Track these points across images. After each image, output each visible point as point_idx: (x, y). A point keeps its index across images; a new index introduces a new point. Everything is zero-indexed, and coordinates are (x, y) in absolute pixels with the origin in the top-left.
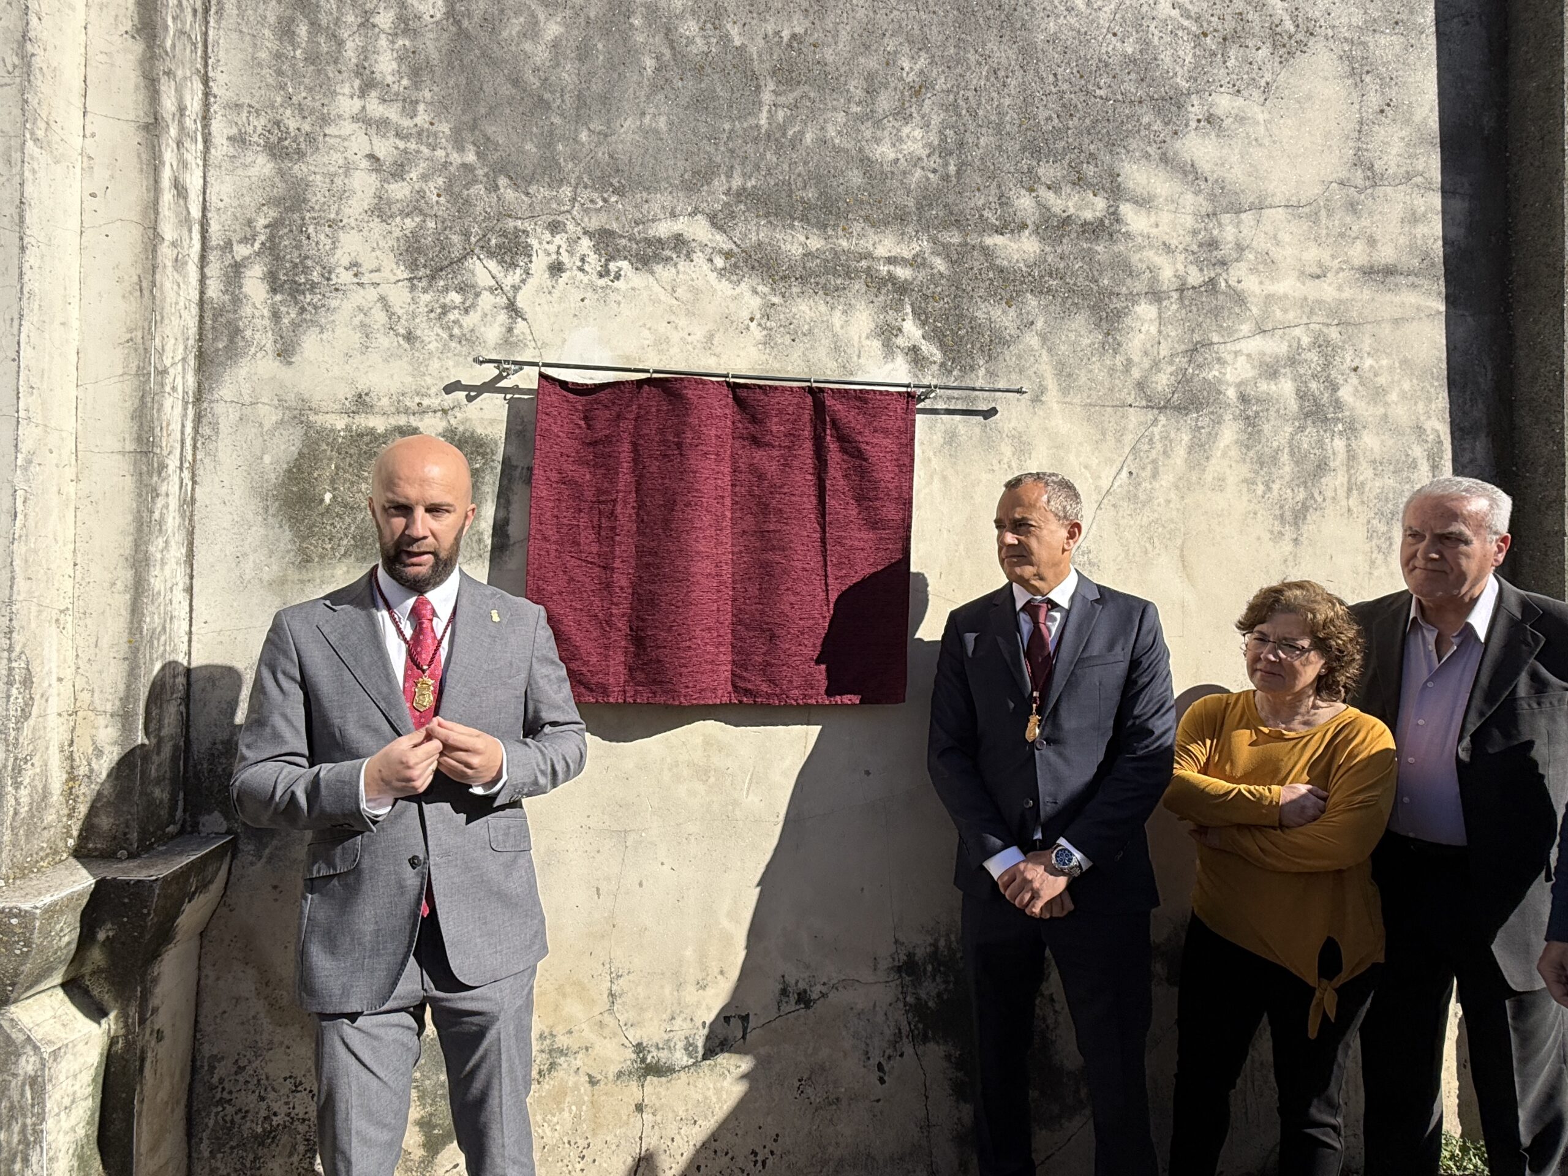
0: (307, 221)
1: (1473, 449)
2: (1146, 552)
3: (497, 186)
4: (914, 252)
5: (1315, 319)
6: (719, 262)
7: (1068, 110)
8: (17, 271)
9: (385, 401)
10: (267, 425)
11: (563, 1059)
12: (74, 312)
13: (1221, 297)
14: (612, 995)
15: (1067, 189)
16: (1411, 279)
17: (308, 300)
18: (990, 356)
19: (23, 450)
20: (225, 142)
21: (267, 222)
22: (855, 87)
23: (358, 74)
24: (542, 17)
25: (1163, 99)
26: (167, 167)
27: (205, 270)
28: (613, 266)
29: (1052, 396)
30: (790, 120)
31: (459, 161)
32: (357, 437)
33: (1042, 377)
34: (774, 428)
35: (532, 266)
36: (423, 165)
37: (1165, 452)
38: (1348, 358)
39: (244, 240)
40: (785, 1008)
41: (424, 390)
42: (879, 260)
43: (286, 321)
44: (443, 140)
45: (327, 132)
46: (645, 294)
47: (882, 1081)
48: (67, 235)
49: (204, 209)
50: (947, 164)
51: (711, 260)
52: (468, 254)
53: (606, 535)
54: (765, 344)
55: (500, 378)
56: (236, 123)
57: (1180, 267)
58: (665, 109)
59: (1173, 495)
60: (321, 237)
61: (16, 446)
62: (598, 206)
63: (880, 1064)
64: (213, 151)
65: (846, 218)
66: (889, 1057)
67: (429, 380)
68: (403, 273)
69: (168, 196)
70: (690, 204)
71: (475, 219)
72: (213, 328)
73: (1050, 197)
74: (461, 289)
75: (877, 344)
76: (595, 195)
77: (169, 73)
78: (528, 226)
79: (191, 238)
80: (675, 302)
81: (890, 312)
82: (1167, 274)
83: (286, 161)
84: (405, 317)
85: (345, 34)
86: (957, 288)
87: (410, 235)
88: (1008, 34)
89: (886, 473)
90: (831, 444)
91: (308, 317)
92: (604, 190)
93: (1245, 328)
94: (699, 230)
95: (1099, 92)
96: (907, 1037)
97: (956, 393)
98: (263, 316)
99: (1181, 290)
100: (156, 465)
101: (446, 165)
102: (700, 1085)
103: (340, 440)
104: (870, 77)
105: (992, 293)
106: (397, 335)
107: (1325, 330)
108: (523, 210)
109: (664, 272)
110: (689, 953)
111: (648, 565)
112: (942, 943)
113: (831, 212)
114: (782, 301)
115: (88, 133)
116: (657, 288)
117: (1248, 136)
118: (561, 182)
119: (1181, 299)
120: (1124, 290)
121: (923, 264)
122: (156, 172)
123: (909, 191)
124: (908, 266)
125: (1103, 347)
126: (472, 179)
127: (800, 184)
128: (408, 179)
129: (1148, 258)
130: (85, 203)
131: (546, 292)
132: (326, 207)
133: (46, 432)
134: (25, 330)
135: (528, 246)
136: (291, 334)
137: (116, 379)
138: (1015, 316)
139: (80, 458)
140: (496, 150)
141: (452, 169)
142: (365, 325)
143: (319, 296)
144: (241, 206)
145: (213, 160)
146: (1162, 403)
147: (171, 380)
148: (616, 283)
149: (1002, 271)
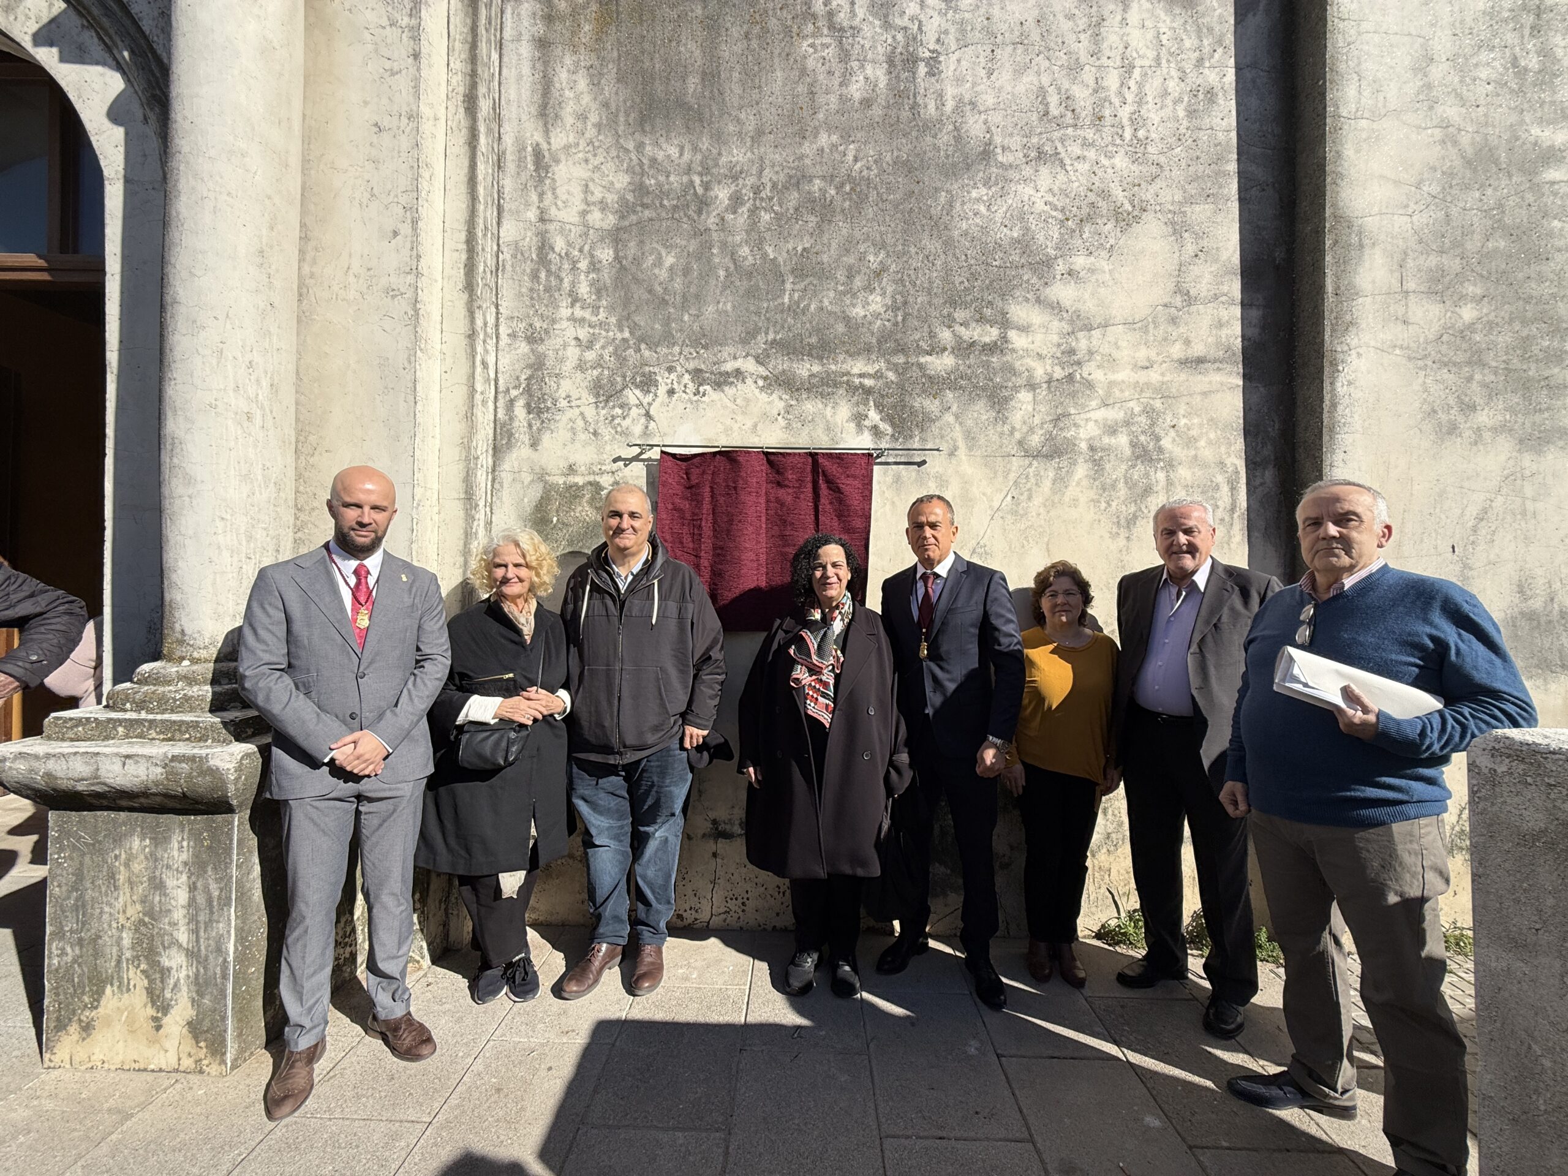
0: (545, 375)
1: (1263, 475)
2: (1023, 547)
3: (640, 349)
4: (875, 369)
5: (1144, 395)
6: (761, 383)
7: (974, 276)
8: (413, 413)
10: (526, 483)
12: (437, 430)
13: (1077, 385)
15: (974, 324)
16: (1217, 365)
17: (545, 417)
18: (922, 429)
19: (416, 499)
20: (506, 337)
21: (526, 377)
22: (841, 275)
23: (570, 295)
24: (664, 254)
25: (1038, 263)
26: (479, 355)
27: (498, 404)
28: (701, 389)
29: (962, 452)
30: (801, 298)
31: (621, 337)
32: (569, 487)
33: (955, 441)
34: (790, 477)
35: (659, 392)
36: (602, 341)
37: (1037, 484)
38: (1169, 419)
39: (515, 387)
41: (602, 462)
42: (854, 375)
43: (535, 428)
44: (613, 327)
45: (555, 327)
46: (719, 405)
48: (435, 394)
49: (496, 372)
50: (896, 316)
51: (756, 382)
52: (625, 387)
53: (697, 538)
54: (786, 428)
55: (641, 453)
56: (511, 327)
57: (1049, 367)
58: (730, 298)
59: (1042, 510)
60: (551, 382)
61: (414, 497)
62: (694, 356)
64: (500, 343)
65: (835, 352)
67: (605, 456)
68: (592, 399)
69: (479, 369)
70: (744, 351)
71: (628, 368)
72: (500, 433)
73: (961, 331)
74: (621, 406)
75: (852, 425)
76: (692, 350)
77: (479, 307)
78: (656, 370)
79: (490, 389)
80: (736, 407)
81: (861, 406)
82: (1040, 372)
83: (535, 345)
84: (593, 423)
85: (563, 275)
86: (902, 389)
87: (596, 379)
88: (935, 233)
89: (855, 501)
90: (822, 485)
91: (546, 425)
92: (697, 347)
93: (1094, 404)
94: (749, 365)
95: (994, 263)
97: (900, 452)
98: (524, 426)
99: (1049, 382)
100: (474, 505)
101: (614, 340)
103: (561, 490)
104: (850, 268)
105: (924, 391)
106: (589, 433)
107: (1151, 402)
108: (654, 361)
109: (730, 391)
111: (719, 555)
113: (826, 349)
114: (796, 403)
115: (443, 341)
116: (726, 400)
117: (1097, 280)
118: (674, 344)
119: (1049, 388)
120: (1010, 384)
121: (881, 377)
122: (474, 357)
123: (873, 334)
124: (872, 378)
125: (996, 420)
126: (627, 347)
127: (807, 335)
128: (595, 349)
129: (1027, 363)
130: (442, 377)
131: (666, 405)
132: (554, 367)
133: (426, 490)
134: (416, 442)
135: (656, 381)
136: (537, 435)
137: (456, 463)
138: (938, 404)
139: (440, 502)
140: (640, 329)
141: (617, 342)
142: (573, 428)
143: (551, 414)
144: (513, 370)
145: (500, 347)
146: (1035, 453)
147: (481, 462)
148: (703, 398)
149: (931, 377)
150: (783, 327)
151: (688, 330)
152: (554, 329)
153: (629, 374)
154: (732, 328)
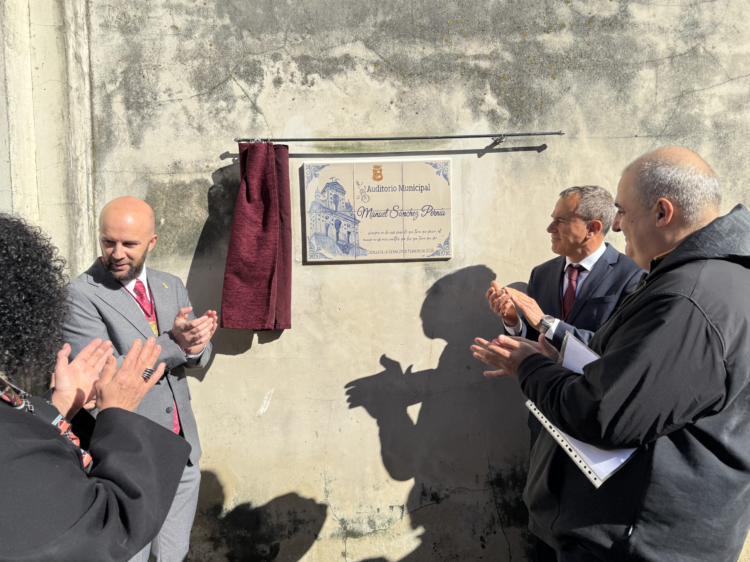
0: (143, 68)
3: (242, 36)
4: (491, 50)
6: (371, 69)
8: (5, 116)
10: (129, 182)
11: (301, 526)
12: (32, 132)
13: (700, 59)
14: (326, 491)
17: (146, 112)
18: (541, 112)
19: (15, 208)
20: (98, 28)
21: (122, 70)
26: (71, 48)
27: (94, 100)
28: (310, 77)
29: (583, 135)
31: (221, 24)
32: (176, 187)
33: (575, 123)
35: (264, 81)
36: (201, 28)
39: (112, 82)
40: (425, 503)
41: (209, 158)
42: (469, 57)
43: (135, 124)
44: (212, 13)
45: (150, 16)
46: (329, 93)
47: (483, 546)
48: (27, 93)
49: (90, 66)
51: (366, 68)
52: (228, 78)
54: (400, 117)
56: (103, 16)
57: (671, 42)
60: (149, 75)
61: (12, 206)
62: (300, 42)
63: (482, 537)
64: (92, 33)
65: (448, 33)
66: (487, 534)
67: (212, 153)
68: (194, 92)
69: (72, 63)
70: (352, 35)
71: (231, 57)
72: (99, 131)
73: (580, 6)
74: (226, 98)
75: (468, 111)
76: (297, 36)
78: (260, 58)
79: (85, 84)
80: (346, 96)
81: (477, 90)
82: (662, 48)
83: (130, 35)
84: (196, 117)
86: (519, 70)
87: (197, 70)
91: (146, 122)
92: (302, 32)
93: (718, 79)
94: (358, 50)
96: (498, 523)
97: (519, 138)
98: (123, 123)
100: (76, 209)
101: (214, 27)
102: (377, 543)
103: (167, 189)
105: (542, 72)
106: (193, 128)
108: (257, 49)
109: (339, 78)
110: (368, 469)
112: (518, 469)
113: (438, 30)
114: (409, 90)
115: (32, 35)
116: (335, 89)
118: (278, 30)
119: (672, 63)
120: (631, 61)
121: (497, 58)
122: (66, 51)
123: (487, 12)
124: (488, 59)
125: (617, 99)
126: (228, 34)
127: (418, 15)
128: (194, 37)
129: (648, 38)
130: (34, 74)
131: (273, 96)
132: (152, 58)
133: (25, 197)
134: (11, 146)
135: (261, 70)
136: (138, 131)
137: (55, 166)
138: (557, 85)
139: (40, 208)
140: (241, 15)
141: (217, 29)
142: (176, 124)
143: (151, 109)
144: (108, 63)
145: (93, 39)
146: (658, 133)
147: (80, 163)
148: (312, 87)
149: (549, 57)
150: (392, 7)
151: (292, 14)
152: (149, 17)
153: (232, 64)
154: (338, 11)
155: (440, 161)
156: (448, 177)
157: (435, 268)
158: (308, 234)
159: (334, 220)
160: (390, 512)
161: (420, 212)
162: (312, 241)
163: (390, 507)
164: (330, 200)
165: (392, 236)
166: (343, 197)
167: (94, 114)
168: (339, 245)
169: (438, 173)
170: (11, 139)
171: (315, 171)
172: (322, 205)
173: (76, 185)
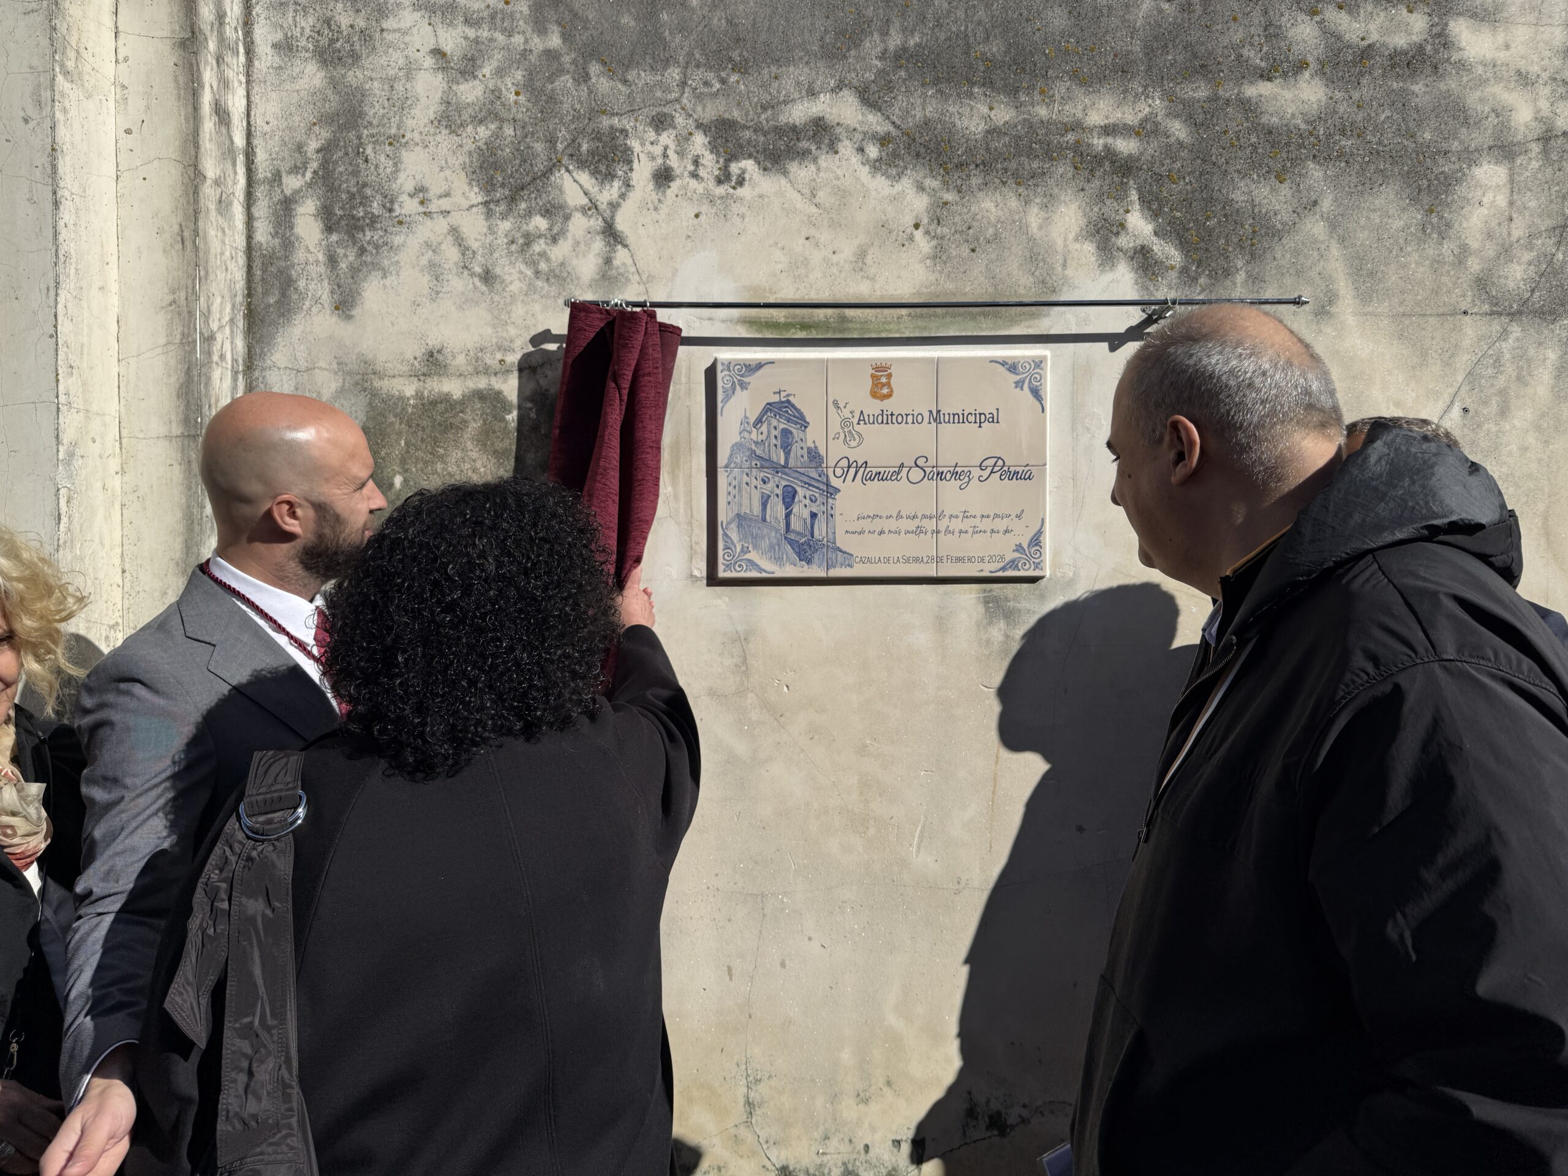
0: (365, 140)
3: (587, 74)
4: (1140, 116)
6: (873, 151)
8: (51, 230)
9: (461, 360)
10: (327, 394)
12: (113, 273)
14: (749, 1103)
17: (368, 238)
18: (1252, 255)
19: (65, 441)
20: (269, 50)
21: (319, 145)
26: (207, 89)
27: (252, 210)
28: (735, 168)
29: (1347, 305)
31: (541, 47)
32: (429, 405)
33: (1328, 279)
35: (634, 176)
36: (498, 56)
37: (1519, 378)
39: (295, 170)
40: (973, 1133)
41: (506, 344)
42: (1091, 130)
43: (343, 265)
44: (521, 23)
45: (384, 26)
46: (777, 202)
48: (102, 183)
49: (249, 135)
51: (861, 150)
52: (554, 165)
54: (935, 257)
56: (281, 26)
57: (1544, 105)
59: (1531, 439)
60: (379, 157)
61: (57, 437)
62: (714, 89)
64: (256, 63)
65: (1045, 76)
67: (512, 331)
68: (476, 196)
69: (208, 125)
70: (833, 76)
71: (561, 120)
72: (263, 279)
73: (1341, 20)
74: (547, 211)
75: (1089, 248)
76: (710, 76)
78: (627, 123)
79: (235, 173)
80: (814, 210)
81: (1108, 202)
82: (1524, 115)
83: (339, 68)
84: (481, 251)
86: (1204, 161)
87: (484, 147)
91: (369, 259)
92: (721, 68)
94: (845, 110)
98: (317, 262)
99: (1545, 138)
101: (525, 53)
103: (410, 410)
105: (1256, 166)
106: (473, 275)
108: (620, 103)
109: (800, 172)
110: (846, 1056)
113: (1024, 69)
114: (957, 198)
115: (121, 57)
116: (792, 194)
118: (667, 63)
119: (1545, 152)
120: (1455, 145)
121: (1155, 132)
122: (195, 96)
123: (1133, 31)
124: (1133, 135)
125: (1424, 230)
126: (557, 69)
127: (980, 35)
128: (480, 76)
129: (1494, 96)
130: (121, 142)
131: (652, 208)
132: (386, 120)
133: (88, 418)
134: (61, 300)
135: (628, 150)
136: (351, 281)
137: (160, 350)
138: (1289, 195)
139: (124, 445)
140: (585, 28)
141: (533, 58)
142: (434, 265)
143: (381, 233)
144: (289, 128)
145: (256, 75)
146: (1515, 306)
147: (219, 347)
148: (740, 191)
149: (1270, 132)
151: (700, 28)
152: (382, 30)
153: (562, 133)
154: (802, 22)
155: (1023, 357)
156: (1042, 393)
157: (1007, 600)
158: (722, 516)
159: (781, 487)
160: (892, 1152)
161: (976, 472)
162: (730, 533)
163: (893, 1141)
164: (774, 441)
165: (912, 525)
166: (801, 435)
167: (254, 242)
168: (791, 542)
169: (1019, 384)
170: (63, 285)
171: (742, 376)
172: (754, 452)
173: (207, 395)
